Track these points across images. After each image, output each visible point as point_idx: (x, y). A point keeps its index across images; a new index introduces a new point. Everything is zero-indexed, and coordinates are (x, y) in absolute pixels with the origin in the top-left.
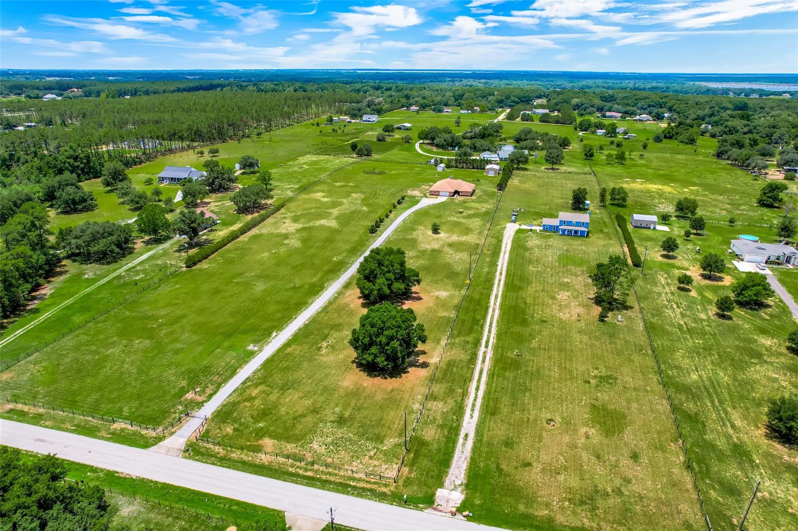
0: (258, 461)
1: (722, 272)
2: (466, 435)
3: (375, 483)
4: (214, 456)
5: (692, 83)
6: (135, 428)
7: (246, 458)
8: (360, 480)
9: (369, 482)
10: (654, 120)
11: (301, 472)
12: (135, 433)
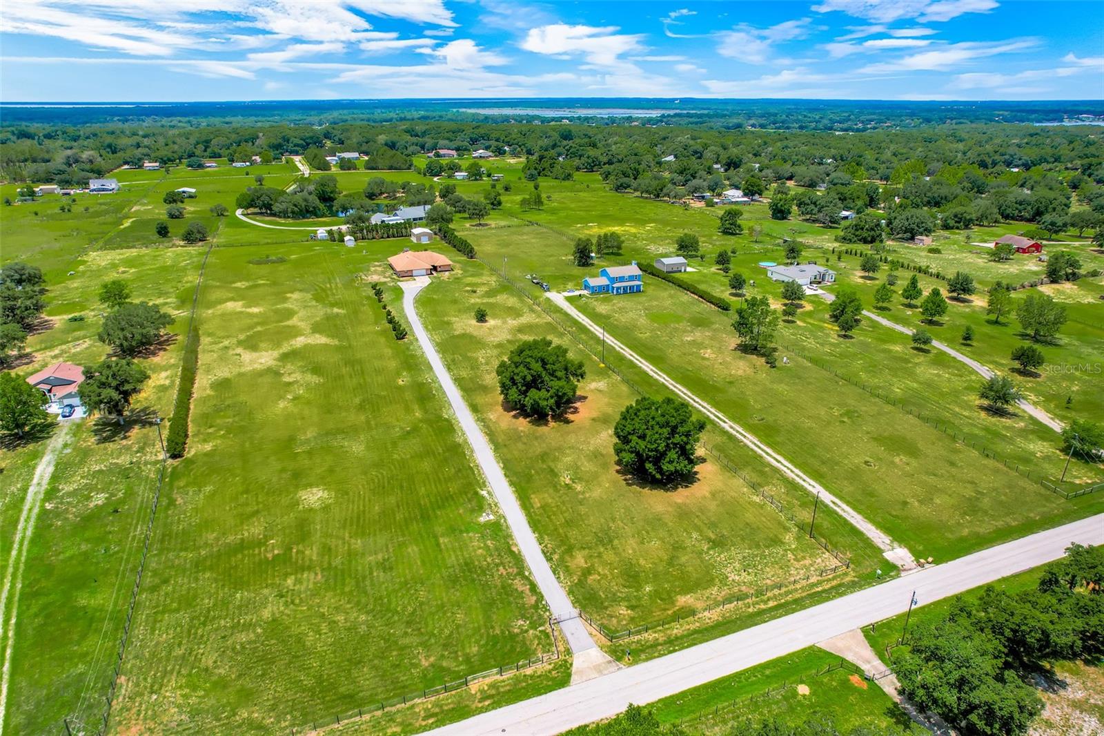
0: (708, 621)
1: (799, 299)
2: (834, 503)
3: (834, 578)
4: (655, 644)
5: (455, 110)
6: (508, 675)
7: (692, 627)
8: (819, 583)
9: (828, 580)
10: (496, 156)
11: (763, 606)
12: (517, 680)
